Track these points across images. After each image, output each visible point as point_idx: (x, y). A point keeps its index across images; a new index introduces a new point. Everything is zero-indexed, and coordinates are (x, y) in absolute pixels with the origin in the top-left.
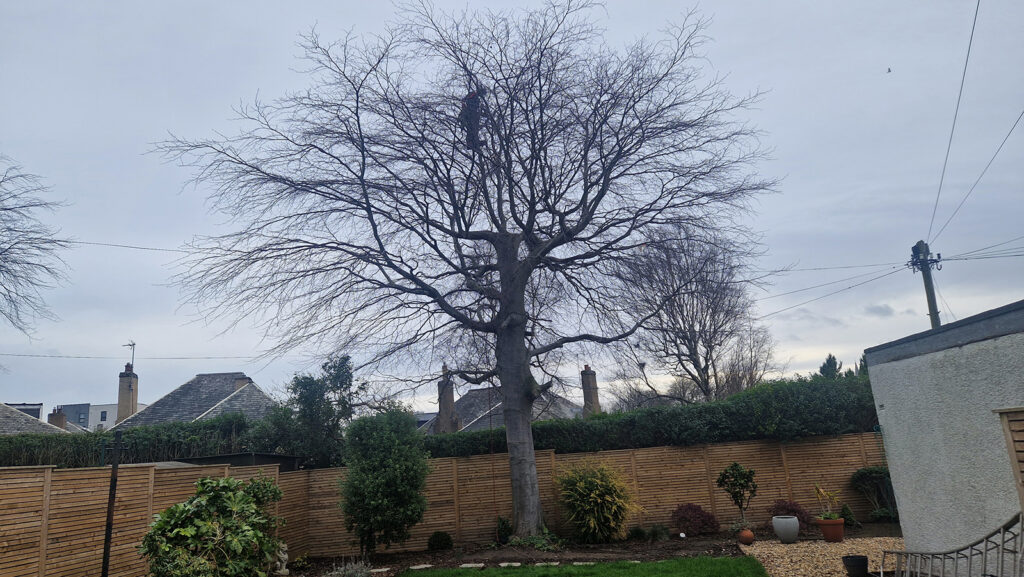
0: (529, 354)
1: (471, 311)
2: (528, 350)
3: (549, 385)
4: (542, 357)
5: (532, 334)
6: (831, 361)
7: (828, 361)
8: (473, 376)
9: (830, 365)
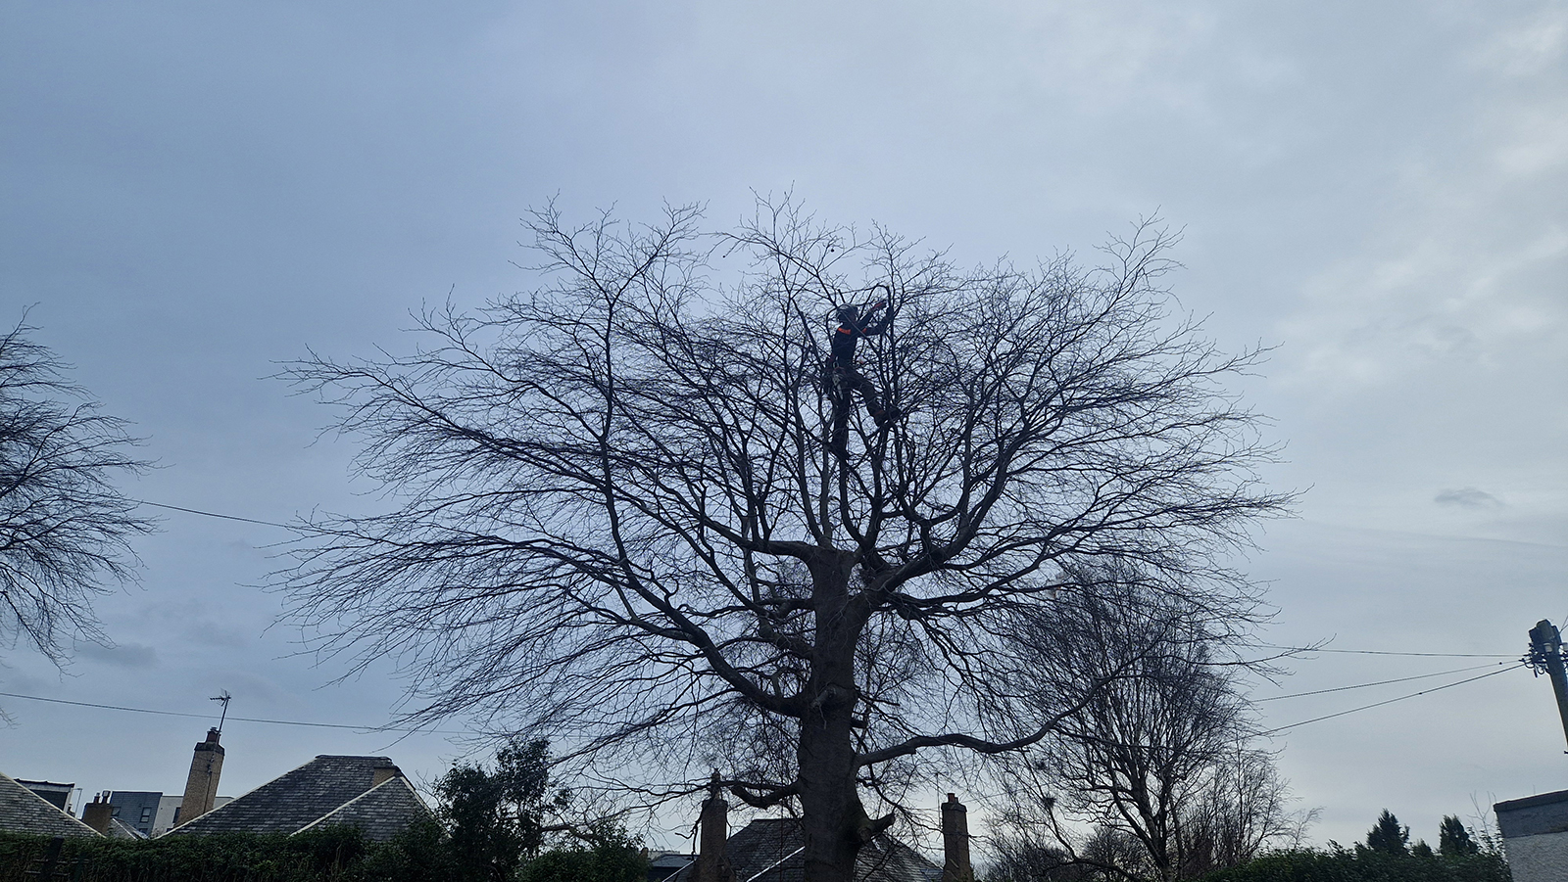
0: (856, 760)
1: (762, 675)
2: (855, 755)
3: (889, 820)
4: (878, 768)
5: (863, 725)
6: (1388, 824)
7: (1382, 823)
8: (756, 793)
9: (1388, 831)
